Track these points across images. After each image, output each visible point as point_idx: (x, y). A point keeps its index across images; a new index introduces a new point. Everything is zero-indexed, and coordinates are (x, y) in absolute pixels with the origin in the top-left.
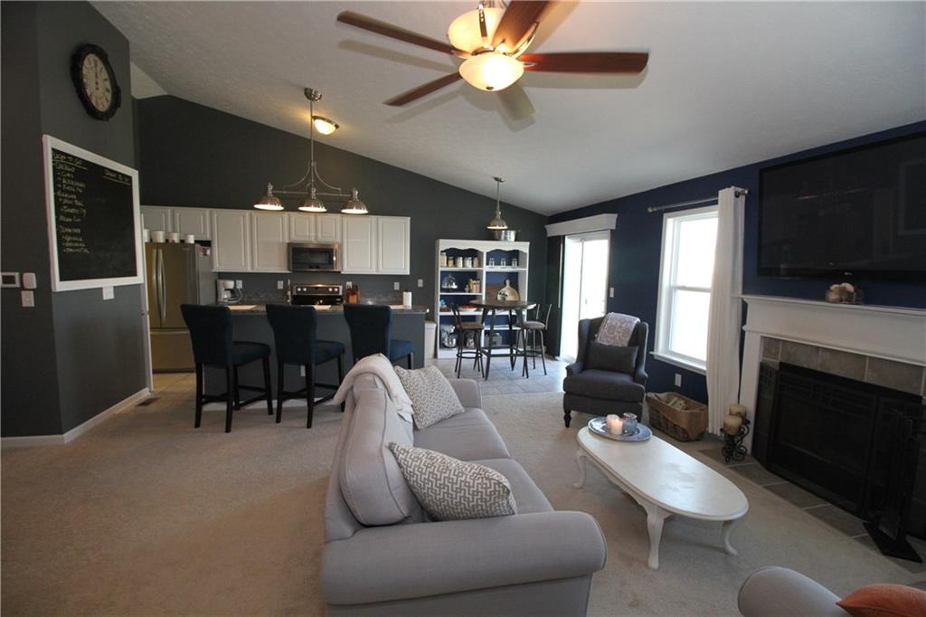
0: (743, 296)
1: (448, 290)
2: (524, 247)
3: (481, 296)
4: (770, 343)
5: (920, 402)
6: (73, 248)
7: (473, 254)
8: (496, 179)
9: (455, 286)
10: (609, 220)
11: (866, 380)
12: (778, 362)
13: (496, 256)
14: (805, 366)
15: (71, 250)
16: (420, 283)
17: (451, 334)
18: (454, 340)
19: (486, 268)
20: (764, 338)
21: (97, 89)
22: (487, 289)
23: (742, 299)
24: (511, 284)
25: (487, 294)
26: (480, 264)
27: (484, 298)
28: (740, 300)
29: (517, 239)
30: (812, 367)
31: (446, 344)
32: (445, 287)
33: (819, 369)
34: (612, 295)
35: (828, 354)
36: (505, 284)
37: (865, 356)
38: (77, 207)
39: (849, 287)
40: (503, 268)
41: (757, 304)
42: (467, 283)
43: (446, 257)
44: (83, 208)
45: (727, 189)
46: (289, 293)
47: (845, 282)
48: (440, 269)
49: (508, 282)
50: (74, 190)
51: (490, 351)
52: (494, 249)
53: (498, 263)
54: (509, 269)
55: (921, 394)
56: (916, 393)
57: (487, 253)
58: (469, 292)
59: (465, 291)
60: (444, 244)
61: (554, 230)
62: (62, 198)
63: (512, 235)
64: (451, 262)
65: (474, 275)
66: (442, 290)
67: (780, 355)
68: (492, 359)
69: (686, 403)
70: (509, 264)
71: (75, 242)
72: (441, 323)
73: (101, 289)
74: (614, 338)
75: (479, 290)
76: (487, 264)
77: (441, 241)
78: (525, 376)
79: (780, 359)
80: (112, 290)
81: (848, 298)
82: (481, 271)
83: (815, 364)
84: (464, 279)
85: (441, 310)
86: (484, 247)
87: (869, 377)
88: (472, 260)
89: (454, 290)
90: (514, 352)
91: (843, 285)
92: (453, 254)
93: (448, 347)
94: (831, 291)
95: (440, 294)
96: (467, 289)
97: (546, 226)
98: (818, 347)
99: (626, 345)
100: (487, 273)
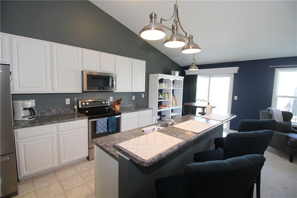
2: (182, 79)
3: (171, 101)
10: (235, 70)
16: (143, 96)
19: (172, 88)
34: (236, 99)
46: (76, 107)
48: (158, 88)
57: (173, 81)
63: (177, 73)
85: (158, 109)
86: (172, 78)
95: (158, 101)
97: (185, 71)
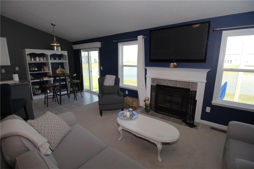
0: (145, 67)
1: (33, 71)
2: (65, 53)
3: (50, 72)
4: (153, 80)
5: (190, 90)
7: (43, 55)
8: (52, 24)
10: (99, 44)
11: (178, 87)
12: (155, 84)
13: (54, 56)
14: (163, 85)
16: (17, 69)
17: (38, 89)
18: (40, 91)
19: (50, 61)
20: (151, 78)
22: (52, 69)
23: (145, 68)
25: (52, 71)
26: (47, 60)
27: (51, 73)
28: (144, 68)
29: (61, 50)
30: (165, 85)
31: (36, 93)
32: (31, 70)
33: (166, 85)
34: (102, 69)
35: (168, 81)
37: (177, 81)
39: (175, 64)
40: (57, 61)
41: (149, 69)
42: (42, 67)
43: (30, 57)
45: (140, 36)
47: (175, 62)
48: (28, 62)
49: (60, 66)
51: (60, 93)
52: (53, 54)
53: (55, 59)
54: (60, 61)
55: (190, 88)
56: (189, 88)
57: (50, 55)
58: (44, 71)
59: (42, 71)
60: (28, 51)
61: (76, 47)
64: (33, 59)
65: (45, 64)
66: (30, 71)
67: (156, 82)
68: (62, 96)
69: (132, 99)
70: (60, 59)
72: (32, 85)
74: (110, 83)
75: (49, 70)
76: (51, 59)
77: (26, 50)
78: (76, 100)
79: (156, 84)
81: (175, 67)
82: (49, 62)
83: (165, 84)
84: (40, 66)
85: (31, 80)
86: (49, 53)
87: (178, 86)
88: (44, 58)
89: (36, 71)
90: (69, 92)
91: (174, 63)
92: (33, 55)
93: (38, 95)
94: (171, 65)
95: (29, 73)
96: (42, 70)
97: (72, 46)
98: (166, 80)
99: (113, 85)
100: (51, 63)
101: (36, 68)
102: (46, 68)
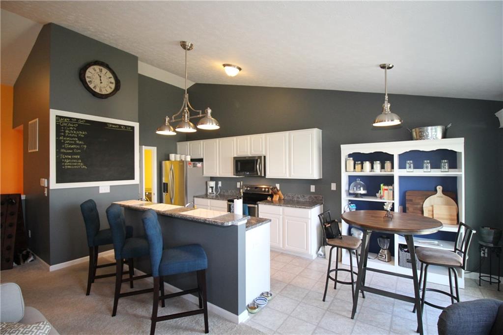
1: (356, 195)
2: (457, 145)
6: (71, 166)
7: (384, 158)
8: (383, 67)
9: (362, 191)
13: (416, 158)
15: (70, 167)
16: (334, 187)
21: (101, 83)
24: (444, 192)
26: (391, 168)
27: (395, 208)
29: (445, 136)
32: (352, 192)
36: (436, 191)
38: (78, 144)
40: (427, 172)
42: (378, 188)
43: (352, 162)
44: (84, 145)
46: (241, 191)
48: (344, 174)
49: (439, 188)
50: (76, 136)
53: (418, 166)
54: (436, 173)
58: (381, 198)
62: (64, 140)
63: (438, 130)
64: (358, 167)
70: (436, 166)
71: (72, 162)
73: (98, 187)
76: (402, 168)
77: (343, 146)
80: (109, 187)
82: (393, 176)
84: (373, 184)
86: (397, 148)
88: (382, 164)
92: (359, 158)
95: (346, 198)
96: (378, 194)
97: (497, 114)
100: (401, 178)
101: (362, 188)
102: (387, 190)
